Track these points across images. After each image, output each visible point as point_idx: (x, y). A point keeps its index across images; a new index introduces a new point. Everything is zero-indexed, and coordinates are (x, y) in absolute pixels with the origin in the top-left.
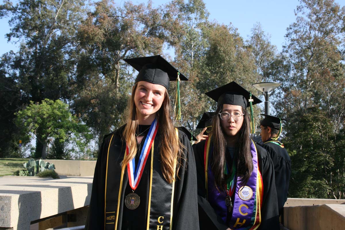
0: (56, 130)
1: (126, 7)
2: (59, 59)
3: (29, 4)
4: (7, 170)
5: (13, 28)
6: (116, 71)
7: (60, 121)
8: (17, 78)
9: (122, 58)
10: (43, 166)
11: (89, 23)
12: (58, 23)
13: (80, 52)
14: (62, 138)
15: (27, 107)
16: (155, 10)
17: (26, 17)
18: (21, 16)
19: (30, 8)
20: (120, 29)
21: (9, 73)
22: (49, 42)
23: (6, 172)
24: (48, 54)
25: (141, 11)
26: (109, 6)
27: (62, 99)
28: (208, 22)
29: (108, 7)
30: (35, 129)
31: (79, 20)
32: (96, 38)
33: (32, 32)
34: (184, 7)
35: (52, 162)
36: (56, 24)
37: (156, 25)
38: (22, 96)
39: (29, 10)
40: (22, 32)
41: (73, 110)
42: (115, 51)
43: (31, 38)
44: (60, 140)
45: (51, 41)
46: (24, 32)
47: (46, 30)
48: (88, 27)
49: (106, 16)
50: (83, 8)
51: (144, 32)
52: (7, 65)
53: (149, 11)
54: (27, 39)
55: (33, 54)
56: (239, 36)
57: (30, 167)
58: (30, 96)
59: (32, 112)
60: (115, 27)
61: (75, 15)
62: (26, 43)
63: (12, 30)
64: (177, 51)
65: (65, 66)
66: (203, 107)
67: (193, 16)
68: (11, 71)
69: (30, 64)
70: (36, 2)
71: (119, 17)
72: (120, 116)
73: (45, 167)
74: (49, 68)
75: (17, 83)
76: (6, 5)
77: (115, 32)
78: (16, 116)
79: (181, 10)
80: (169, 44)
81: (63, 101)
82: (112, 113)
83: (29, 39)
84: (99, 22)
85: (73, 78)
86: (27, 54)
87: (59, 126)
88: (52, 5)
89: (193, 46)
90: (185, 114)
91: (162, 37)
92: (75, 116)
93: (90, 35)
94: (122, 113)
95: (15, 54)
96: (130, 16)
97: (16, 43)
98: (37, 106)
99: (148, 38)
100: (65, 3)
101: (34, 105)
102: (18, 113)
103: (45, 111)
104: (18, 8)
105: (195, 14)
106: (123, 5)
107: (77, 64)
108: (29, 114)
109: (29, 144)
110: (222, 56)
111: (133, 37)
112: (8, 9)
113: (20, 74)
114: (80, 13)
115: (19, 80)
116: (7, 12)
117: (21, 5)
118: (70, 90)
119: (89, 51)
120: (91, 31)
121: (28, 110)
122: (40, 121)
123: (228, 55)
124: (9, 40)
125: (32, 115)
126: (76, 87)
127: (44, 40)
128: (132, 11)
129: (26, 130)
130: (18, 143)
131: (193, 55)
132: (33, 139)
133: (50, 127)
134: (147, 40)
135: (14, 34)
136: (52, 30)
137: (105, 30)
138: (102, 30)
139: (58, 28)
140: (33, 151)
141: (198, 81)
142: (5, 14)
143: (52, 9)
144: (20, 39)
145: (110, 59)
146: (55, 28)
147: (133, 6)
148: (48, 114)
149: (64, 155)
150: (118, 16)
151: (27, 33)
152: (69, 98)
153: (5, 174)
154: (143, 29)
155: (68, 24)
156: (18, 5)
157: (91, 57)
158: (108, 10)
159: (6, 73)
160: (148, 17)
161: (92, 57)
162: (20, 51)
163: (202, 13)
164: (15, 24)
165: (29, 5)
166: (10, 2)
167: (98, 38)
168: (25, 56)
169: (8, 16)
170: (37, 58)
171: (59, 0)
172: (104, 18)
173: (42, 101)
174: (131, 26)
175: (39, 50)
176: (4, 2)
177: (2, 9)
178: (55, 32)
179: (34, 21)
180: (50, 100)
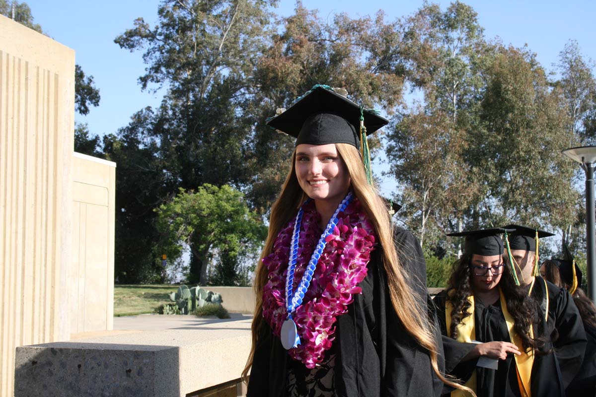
0: (223, 237)
1: (336, 23)
2: (226, 116)
3: (176, 25)
4: (143, 305)
5: (151, 67)
7: (229, 220)
8: (157, 150)
10: (202, 298)
11: (277, 53)
12: (223, 56)
13: (262, 103)
14: (234, 251)
15: (174, 198)
16: (390, 25)
17: (170, 47)
18: (163, 46)
19: (177, 31)
20: (328, 62)
21: (143, 143)
23: (141, 307)
24: (207, 109)
25: (363, 29)
26: (309, 23)
27: (233, 183)
28: (484, 44)
29: (307, 25)
30: (189, 235)
31: (259, 49)
32: (289, 79)
33: (181, 72)
34: (439, 20)
35: (218, 291)
36: (221, 56)
37: (390, 52)
38: (168, 179)
39: (175, 35)
40: (165, 73)
41: (251, 201)
43: (179, 82)
44: (230, 253)
45: (213, 86)
46: (168, 73)
47: (205, 68)
48: (275, 60)
49: (304, 40)
50: (267, 28)
51: (370, 65)
52: (141, 129)
53: (378, 28)
54: (172, 84)
55: (182, 108)
56: (536, 64)
57: (181, 300)
58: (180, 180)
59: (182, 206)
60: (322, 58)
61: (253, 42)
62: (171, 91)
63: (148, 71)
64: (428, 96)
65: (236, 128)
66: (475, 193)
67: (454, 34)
68: (148, 140)
69: (178, 126)
70: (188, 22)
71: (325, 40)
73: (206, 300)
74: (210, 131)
75: (158, 159)
76: (139, 29)
77: (320, 67)
78: (156, 214)
79: (433, 25)
80: (414, 83)
81: (235, 187)
84: (293, 51)
85: (250, 148)
86: (173, 110)
87: (228, 229)
88: (214, 26)
89: (455, 86)
90: (444, 205)
91: (401, 72)
92: (255, 211)
93: (280, 74)
95: (153, 112)
96: (344, 38)
97: (155, 92)
98: (191, 196)
99: (377, 74)
100: (236, 22)
101: (186, 195)
102: (159, 209)
103: (203, 203)
104: (158, 32)
105: (459, 31)
106: (333, 19)
107: (256, 124)
108: (178, 209)
109: (178, 260)
110: (509, 101)
111: (350, 75)
112: (142, 37)
113: (161, 143)
114: (261, 38)
115: (161, 153)
116: (141, 40)
117: (162, 27)
118: (246, 169)
119: (275, 102)
120: (281, 68)
121: (178, 202)
122: (196, 222)
123: (521, 99)
124: (145, 86)
125: (182, 212)
126: (255, 163)
127: (202, 83)
128: (347, 30)
129: (173, 237)
130: (162, 259)
131: (455, 101)
132: (186, 251)
133: (213, 230)
134: (375, 78)
135: (152, 76)
136: (215, 66)
137: (303, 63)
138: (298, 65)
139: (223, 64)
140: (185, 272)
141: (466, 147)
142: (137, 44)
143: (214, 32)
144: (161, 85)
146: (218, 65)
147: (350, 20)
148: (209, 208)
149: (237, 277)
150: (324, 38)
151: (173, 75)
152: (244, 181)
153: (140, 311)
154: (368, 59)
155: (241, 57)
156: (157, 28)
158: (307, 30)
159: (139, 142)
160: (377, 39)
162: (162, 104)
163: (471, 29)
164: (154, 60)
165: (177, 27)
166: (145, 24)
167: (291, 79)
168: (170, 112)
169: (143, 47)
170: (190, 115)
171: (226, 17)
172: (301, 43)
173: (199, 187)
174: (348, 54)
175: (193, 102)
176: (135, 24)
177: (132, 36)
178: (220, 71)
179: (184, 53)
180: (212, 187)
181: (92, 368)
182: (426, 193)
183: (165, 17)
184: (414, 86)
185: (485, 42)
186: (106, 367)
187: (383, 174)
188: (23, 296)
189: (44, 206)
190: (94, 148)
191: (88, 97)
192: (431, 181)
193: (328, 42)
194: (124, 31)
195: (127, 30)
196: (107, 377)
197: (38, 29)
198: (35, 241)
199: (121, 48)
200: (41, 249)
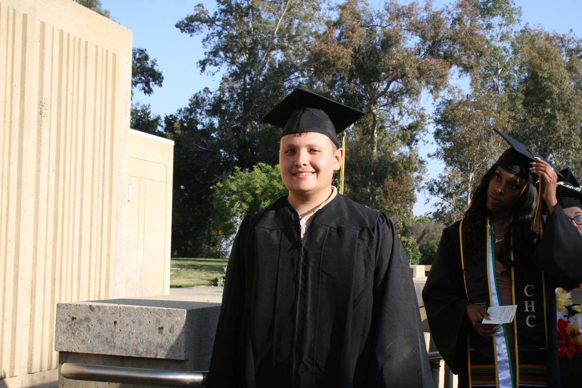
1: (387, 9)
3: (234, 11)
4: (199, 278)
5: (210, 51)
6: (372, 117)
8: (215, 130)
9: (384, 93)
11: (330, 39)
12: (278, 41)
13: (315, 86)
15: (230, 176)
16: (437, 12)
17: (228, 32)
18: (221, 31)
19: (235, 17)
20: (379, 47)
21: (202, 124)
22: (265, 71)
23: (197, 279)
24: (262, 91)
25: (413, 15)
26: (361, 9)
29: (359, 11)
30: (243, 212)
31: (312, 34)
32: (340, 63)
33: (239, 56)
36: (276, 41)
37: (439, 38)
38: (224, 159)
39: (233, 21)
40: (224, 57)
42: (372, 84)
43: (237, 66)
45: (269, 70)
46: (226, 57)
47: (260, 53)
48: (328, 45)
49: (356, 26)
50: (319, 14)
51: (419, 50)
52: (199, 111)
53: (427, 14)
54: (230, 67)
55: (239, 91)
58: (236, 159)
59: (237, 184)
60: (372, 43)
61: (306, 27)
62: (229, 74)
63: (207, 55)
64: (473, 82)
68: (206, 121)
69: (235, 108)
70: (244, 8)
71: (375, 26)
72: (379, 190)
75: (215, 139)
76: (199, 14)
77: (372, 53)
78: (213, 190)
80: (461, 69)
82: (366, 186)
83: (234, 68)
84: (345, 36)
86: (231, 92)
88: (269, 11)
89: (500, 71)
91: (449, 59)
93: (331, 58)
94: (382, 186)
95: (211, 93)
96: (395, 24)
97: (213, 74)
98: (245, 174)
99: (426, 59)
100: (290, 7)
101: (239, 172)
102: (216, 187)
103: (257, 182)
104: (217, 18)
106: (384, 6)
108: (233, 187)
109: (233, 235)
111: (398, 60)
112: (202, 23)
113: (219, 125)
114: (314, 23)
115: (218, 134)
116: (201, 26)
117: (221, 13)
119: (328, 85)
120: (332, 52)
121: (232, 181)
122: (250, 199)
124: (203, 69)
125: (237, 189)
127: (258, 67)
129: (228, 214)
130: (217, 235)
131: (500, 87)
134: (422, 63)
135: (211, 60)
136: (270, 51)
137: (354, 49)
138: (350, 50)
139: (279, 48)
141: (510, 129)
142: (197, 29)
143: (270, 17)
144: (219, 68)
145: (363, 96)
146: (273, 49)
147: (400, 7)
148: (262, 187)
150: (376, 24)
151: (231, 58)
153: (196, 283)
154: (417, 44)
155: (295, 42)
156: (216, 14)
157: (331, 94)
158: (359, 17)
159: (197, 123)
160: (426, 24)
161: (334, 93)
162: (220, 87)
164: (213, 45)
165: (234, 14)
166: (205, 10)
167: (342, 64)
168: (227, 94)
169: (202, 32)
170: (246, 97)
171: (281, 3)
172: (353, 29)
173: (254, 166)
174: (398, 40)
175: (249, 84)
176: (196, 10)
177: (193, 22)
178: (275, 55)
179: (241, 38)
180: (266, 166)
181: (127, 325)
182: (472, 176)
183: (223, 4)
184: (461, 71)
185: (530, 29)
186: (140, 324)
187: (429, 156)
188: (80, 263)
189: (101, 179)
190: (156, 127)
191: (151, 79)
192: (477, 163)
193: (379, 29)
194: (186, 16)
195: (187, 15)
196: (141, 334)
197: (106, 14)
198: (92, 212)
199: (182, 32)
200: (98, 218)
